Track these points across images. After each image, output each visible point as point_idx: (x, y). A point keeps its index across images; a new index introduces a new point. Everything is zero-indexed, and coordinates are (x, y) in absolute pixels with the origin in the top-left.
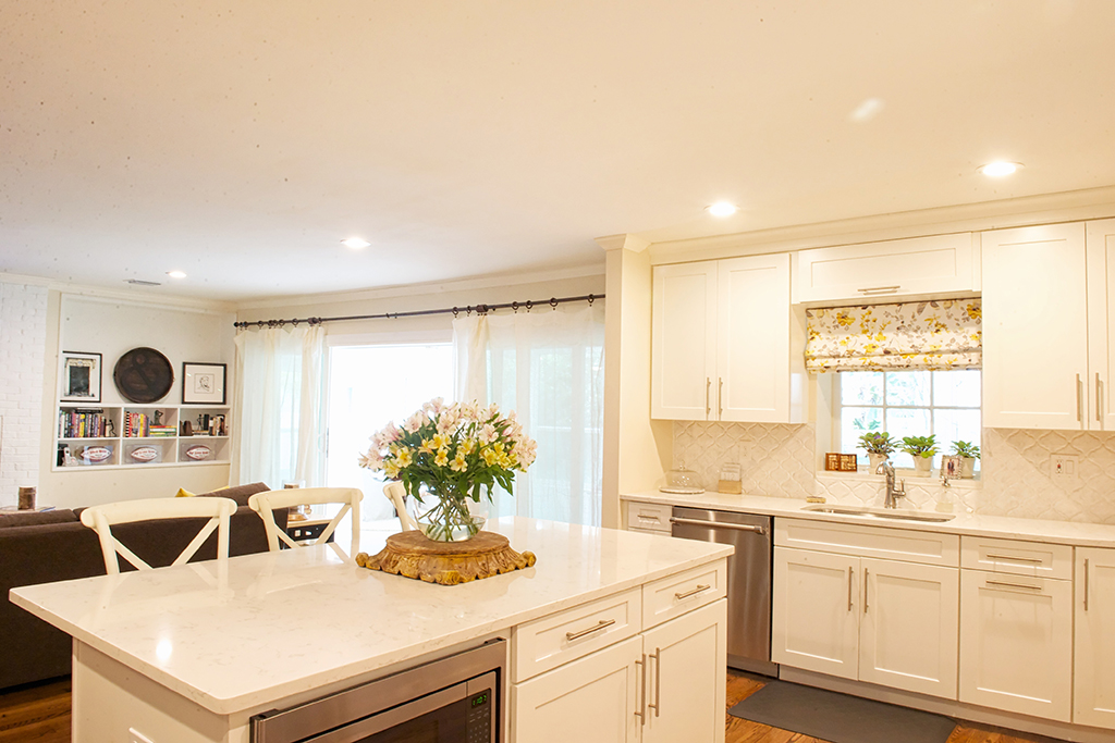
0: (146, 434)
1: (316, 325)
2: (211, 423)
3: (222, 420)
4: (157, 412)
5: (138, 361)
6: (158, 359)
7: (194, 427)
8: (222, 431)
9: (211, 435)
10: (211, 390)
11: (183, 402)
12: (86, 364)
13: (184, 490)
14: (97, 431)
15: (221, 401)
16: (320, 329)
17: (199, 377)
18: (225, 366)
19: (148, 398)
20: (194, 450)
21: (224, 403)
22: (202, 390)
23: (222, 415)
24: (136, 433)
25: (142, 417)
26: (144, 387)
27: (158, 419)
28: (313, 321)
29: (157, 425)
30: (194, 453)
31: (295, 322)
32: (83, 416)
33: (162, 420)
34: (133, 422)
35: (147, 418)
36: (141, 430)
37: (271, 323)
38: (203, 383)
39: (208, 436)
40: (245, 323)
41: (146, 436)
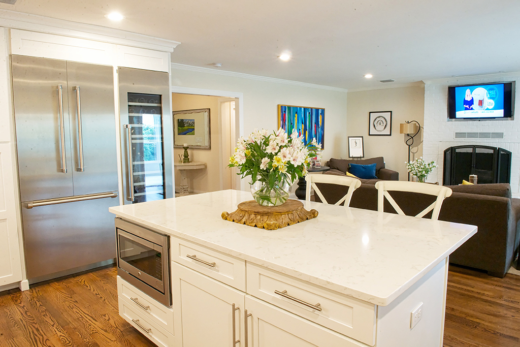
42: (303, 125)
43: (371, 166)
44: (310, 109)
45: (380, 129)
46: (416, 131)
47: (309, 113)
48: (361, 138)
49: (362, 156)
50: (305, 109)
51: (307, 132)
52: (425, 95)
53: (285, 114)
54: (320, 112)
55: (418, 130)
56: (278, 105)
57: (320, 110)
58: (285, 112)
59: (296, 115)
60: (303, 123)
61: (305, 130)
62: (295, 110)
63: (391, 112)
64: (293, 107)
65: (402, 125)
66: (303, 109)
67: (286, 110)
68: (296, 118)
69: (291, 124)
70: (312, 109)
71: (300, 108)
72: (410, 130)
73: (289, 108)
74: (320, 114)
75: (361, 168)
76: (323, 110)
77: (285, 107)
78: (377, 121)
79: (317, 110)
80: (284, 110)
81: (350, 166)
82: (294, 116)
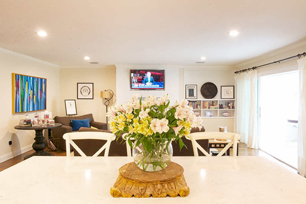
0: (209, 108)
1: (255, 69)
2: (229, 105)
3: (233, 104)
4: (213, 102)
5: (207, 86)
6: (213, 85)
7: (224, 106)
8: (233, 107)
9: (229, 108)
10: (230, 94)
11: (221, 98)
12: (193, 88)
13: (220, 127)
14: (195, 107)
15: (233, 98)
16: (255, 70)
17: (226, 91)
18: (234, 86)
19: (210, 97)
20: (225, 113)
21: (234, 98)
22: (227, 94)
23: (233, 102)
24: (206, 108)
25: (207, 103)
26: (209, 94)
27: (212, 104)
28: (254, 68)
29: (213, 105)
30: (225, 114)
31: (249, 69)
32: (191, 103)
33: (214, 104)
34: (205, 104)
35: (209, 104)
36: (207, 107)
37: (244, 71)
38: (227, 92)
39: (228, 109)
40: (237, 72)
41: (209, 109)
42: (32, 91)
43: (86, 120)
44: (37, 79)
45: (85, 95)
46: (111, 96)
47: (36, 81)
48: (74, 101)
49: (76, 114)
50: (33, 78)
51: (35, 97)
52: (116, 74)
53: (18, 82)
54: (43, 81)
55: (112, 95)
56: (13, 74)
57: (43, 79)
58: (18, 79)
59: (27, 82)
60: (31, 89)
61: (33, 94)
62: (26, 78)
63: (93, 83)
64: (25, 76)
65: (102, 93)
66: (31, 78)
67: (19, 78)
68: (27, 85)
69: (23, 89)
70: (38, 78)
71: (30, 77)
72: (107, 96)
73: (22, 76)
74: (43, 83)
75: (80, 123)
76: (45, 80)
77: (19, 75)
78: (83, 89)
79: (42, 79)
80: (17, 78)
81: (72, 122)
82: (25, 83)
